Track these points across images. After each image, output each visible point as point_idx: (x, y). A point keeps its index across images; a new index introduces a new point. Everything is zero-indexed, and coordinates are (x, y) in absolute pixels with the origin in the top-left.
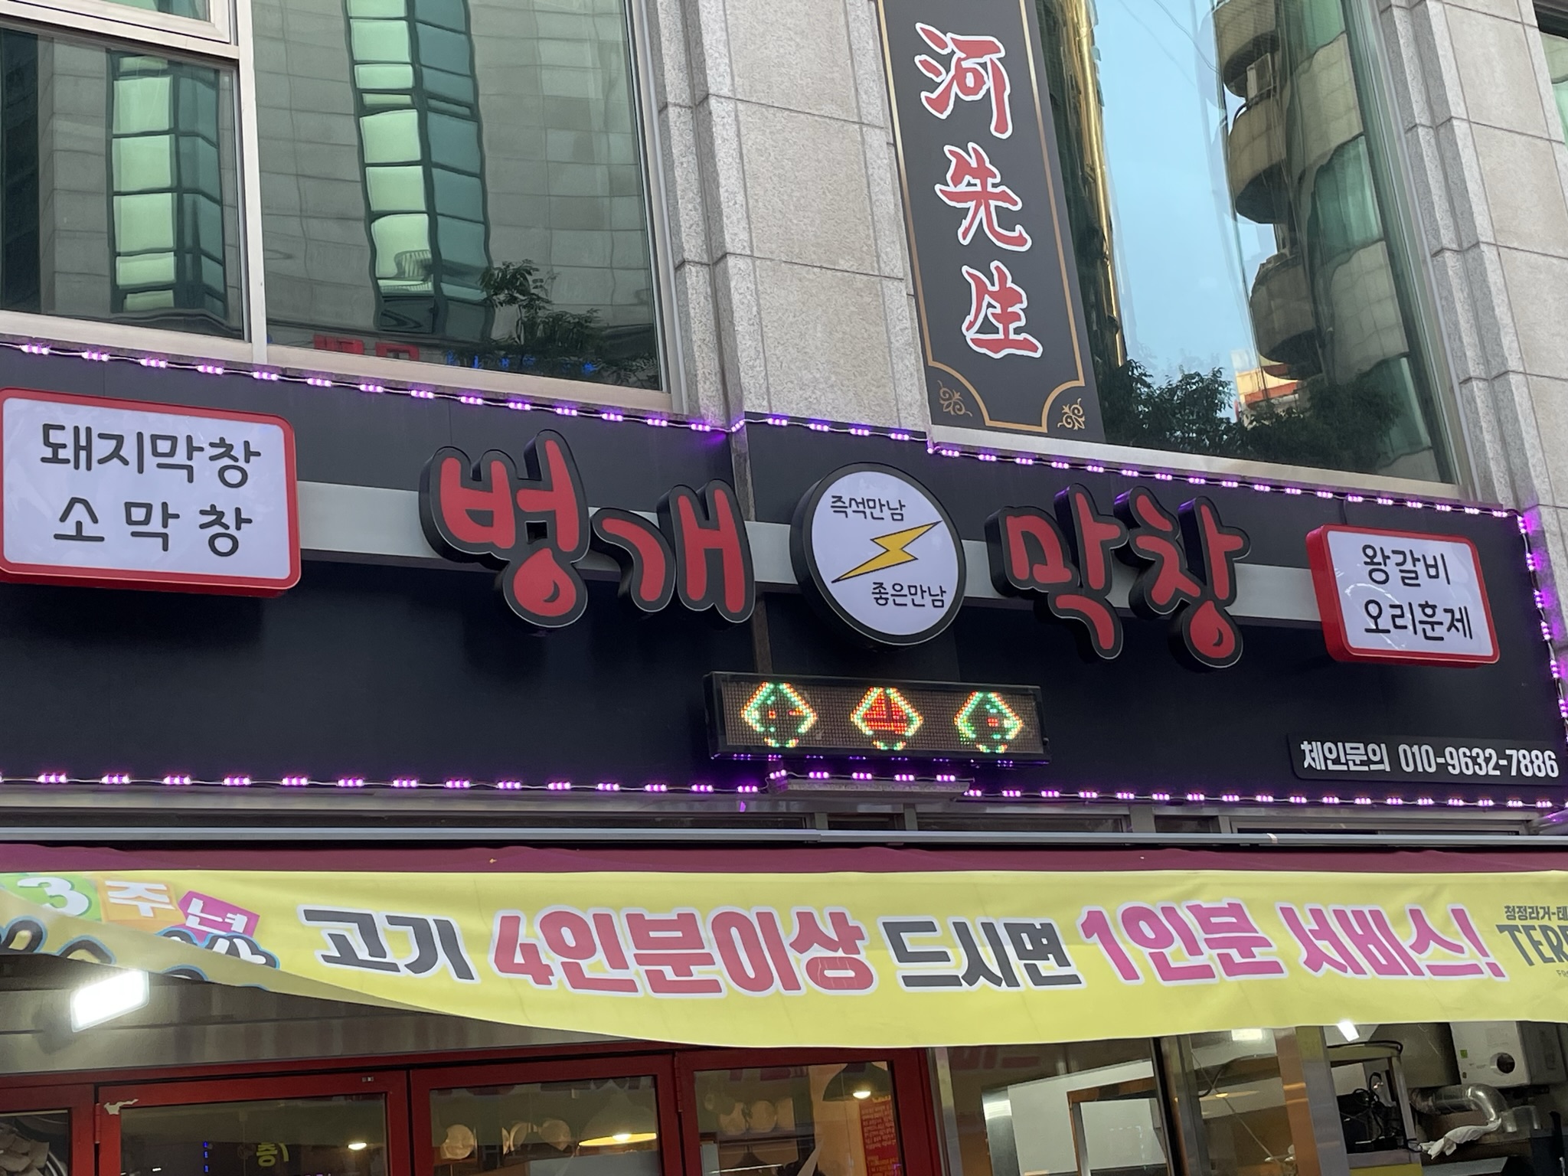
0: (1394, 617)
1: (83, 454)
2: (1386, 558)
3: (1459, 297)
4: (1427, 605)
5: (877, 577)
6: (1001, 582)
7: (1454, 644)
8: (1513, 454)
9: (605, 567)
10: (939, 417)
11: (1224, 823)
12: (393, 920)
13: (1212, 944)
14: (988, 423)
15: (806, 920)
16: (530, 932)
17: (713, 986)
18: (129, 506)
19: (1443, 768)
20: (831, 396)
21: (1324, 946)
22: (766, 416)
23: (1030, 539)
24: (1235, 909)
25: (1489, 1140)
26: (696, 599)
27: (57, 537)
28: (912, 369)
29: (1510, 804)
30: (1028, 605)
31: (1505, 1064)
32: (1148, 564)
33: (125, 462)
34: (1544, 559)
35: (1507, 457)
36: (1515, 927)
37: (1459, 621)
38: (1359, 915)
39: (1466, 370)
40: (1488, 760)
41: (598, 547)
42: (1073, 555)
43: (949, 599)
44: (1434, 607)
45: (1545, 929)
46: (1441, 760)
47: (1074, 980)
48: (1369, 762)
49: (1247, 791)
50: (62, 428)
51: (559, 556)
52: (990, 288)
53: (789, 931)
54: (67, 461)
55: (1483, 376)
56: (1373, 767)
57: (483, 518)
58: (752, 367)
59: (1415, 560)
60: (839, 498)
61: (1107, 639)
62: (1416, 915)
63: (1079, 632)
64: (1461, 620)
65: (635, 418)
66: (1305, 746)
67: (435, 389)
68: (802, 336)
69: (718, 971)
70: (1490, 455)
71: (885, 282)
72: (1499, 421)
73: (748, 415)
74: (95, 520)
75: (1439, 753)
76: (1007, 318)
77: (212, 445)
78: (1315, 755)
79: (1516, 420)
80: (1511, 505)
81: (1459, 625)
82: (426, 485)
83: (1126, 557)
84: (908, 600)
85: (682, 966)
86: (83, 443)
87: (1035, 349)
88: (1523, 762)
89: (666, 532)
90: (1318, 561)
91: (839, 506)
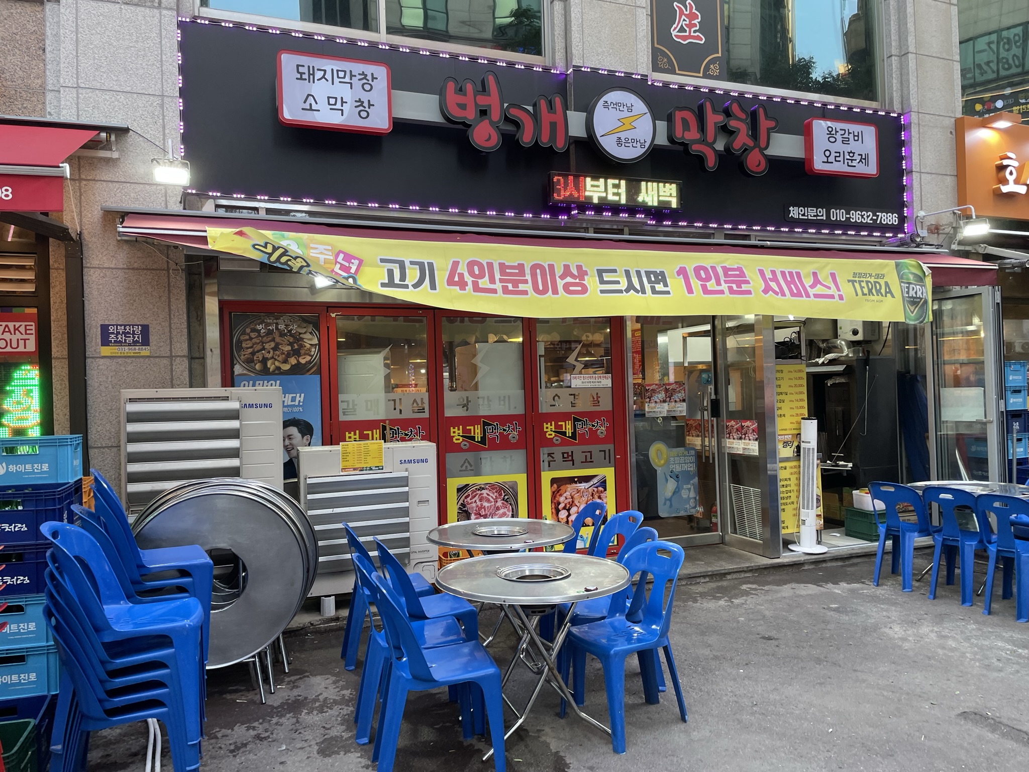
0: (836, 157)
1: (311, 77)
2: (837, 132)
3: (893, 18)
4: (851, 152)
5: (619, 135)
6: (671, 139)
7: (860, 169)
8: (905, 89)
9: (510, 128)
10: (656, 68)
11: (752, 237)
12: (412, 263)
13: (726, 282)
14: (677, 72)
15: (567, 267)
16: (462, 269)
17: (525, 293)
18: (329, 98)
19: (848, 219)
20: (609, 59)
21: (773, 285)
22: (582, 67)
23: (685, 122)
24: (739, 269)
25: (841, 359)
26: (545, 141)
27: (303, 109)
28: (645, 47)
29: (874, 234)
30: (681, 148)
31: (855, 332)
32: (734, 132)
33: (327, 80)
34: (909, 136)
35: (902, 90)
36: (856, 281)
37: (864, 159)
38: (791, 273)
39: (890, 52)
40: (868, 217)
41: (507, 119)
42: (702, 128)
43: (647, 145)
44: (854, 153)
45: (867, 282)
46: (848, 216)
47: (668, 293)
48: (817, 216)
49: (764, 224)
50: (303, 66)
51: (492, 123)
52: (685, 12)
53: (559, 271)
54: (306, 79)
55: (898, 54)
56: (818, 218)
57: (463, 107)
58: (578, 46)
59: (849, 133)
60: (606, 102)
61: (711, 162)
62: (815, 274)
63: (700, 159)
64: (865, 159)
65: (529, 67)
66: (791, 209)
67: (450, 54)
68: (599, 32)
69: (528, 287)
70: (894, 89)
71: (637, 9)
72: (901, 74)
73: (574, 66)
74: (317, 103)
75: (848, 213)
76: (691, 26)
77: (359, 74)
78: (795, 212)
79: (908, 74)
80: (900, 111)
81: (864, 161)
82: (441, 93)
83: (725, 129)
84: (630, 145)
85: (516, 284)
86: (311, 72)
87: (701, 39)
88: (883, 218)
89: (535, 116)
90: (807, 133)
91: (606, 106)
